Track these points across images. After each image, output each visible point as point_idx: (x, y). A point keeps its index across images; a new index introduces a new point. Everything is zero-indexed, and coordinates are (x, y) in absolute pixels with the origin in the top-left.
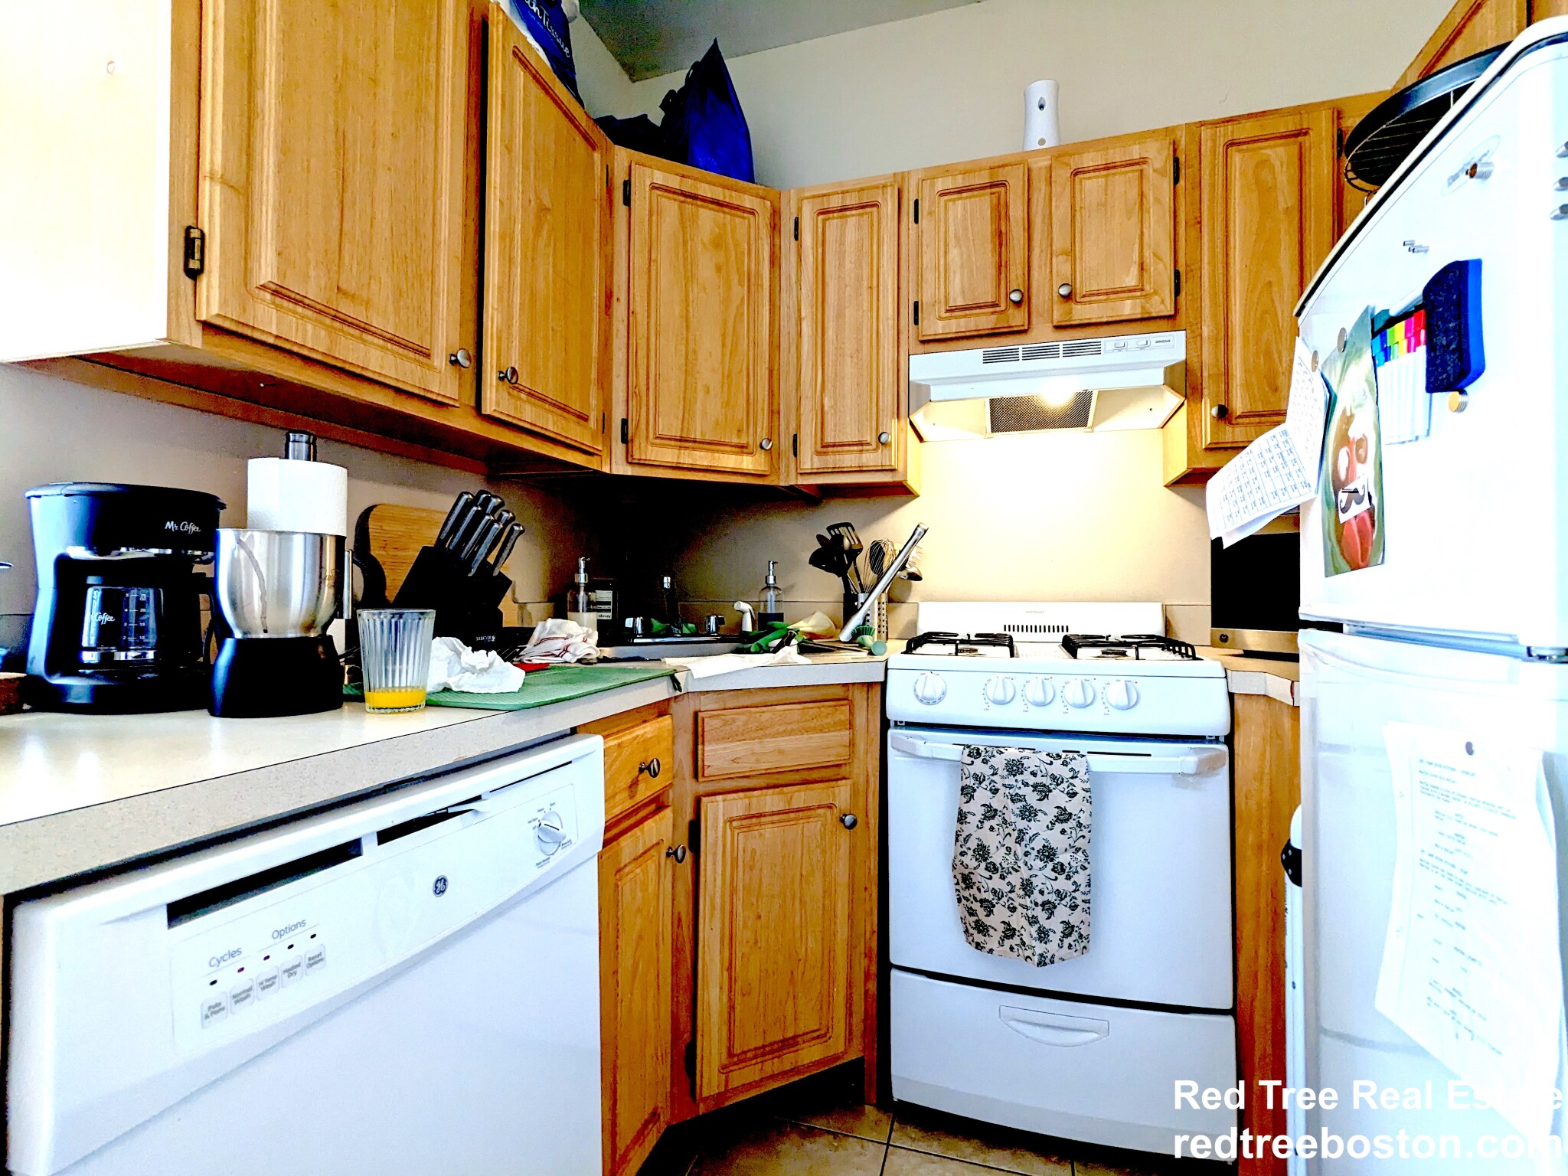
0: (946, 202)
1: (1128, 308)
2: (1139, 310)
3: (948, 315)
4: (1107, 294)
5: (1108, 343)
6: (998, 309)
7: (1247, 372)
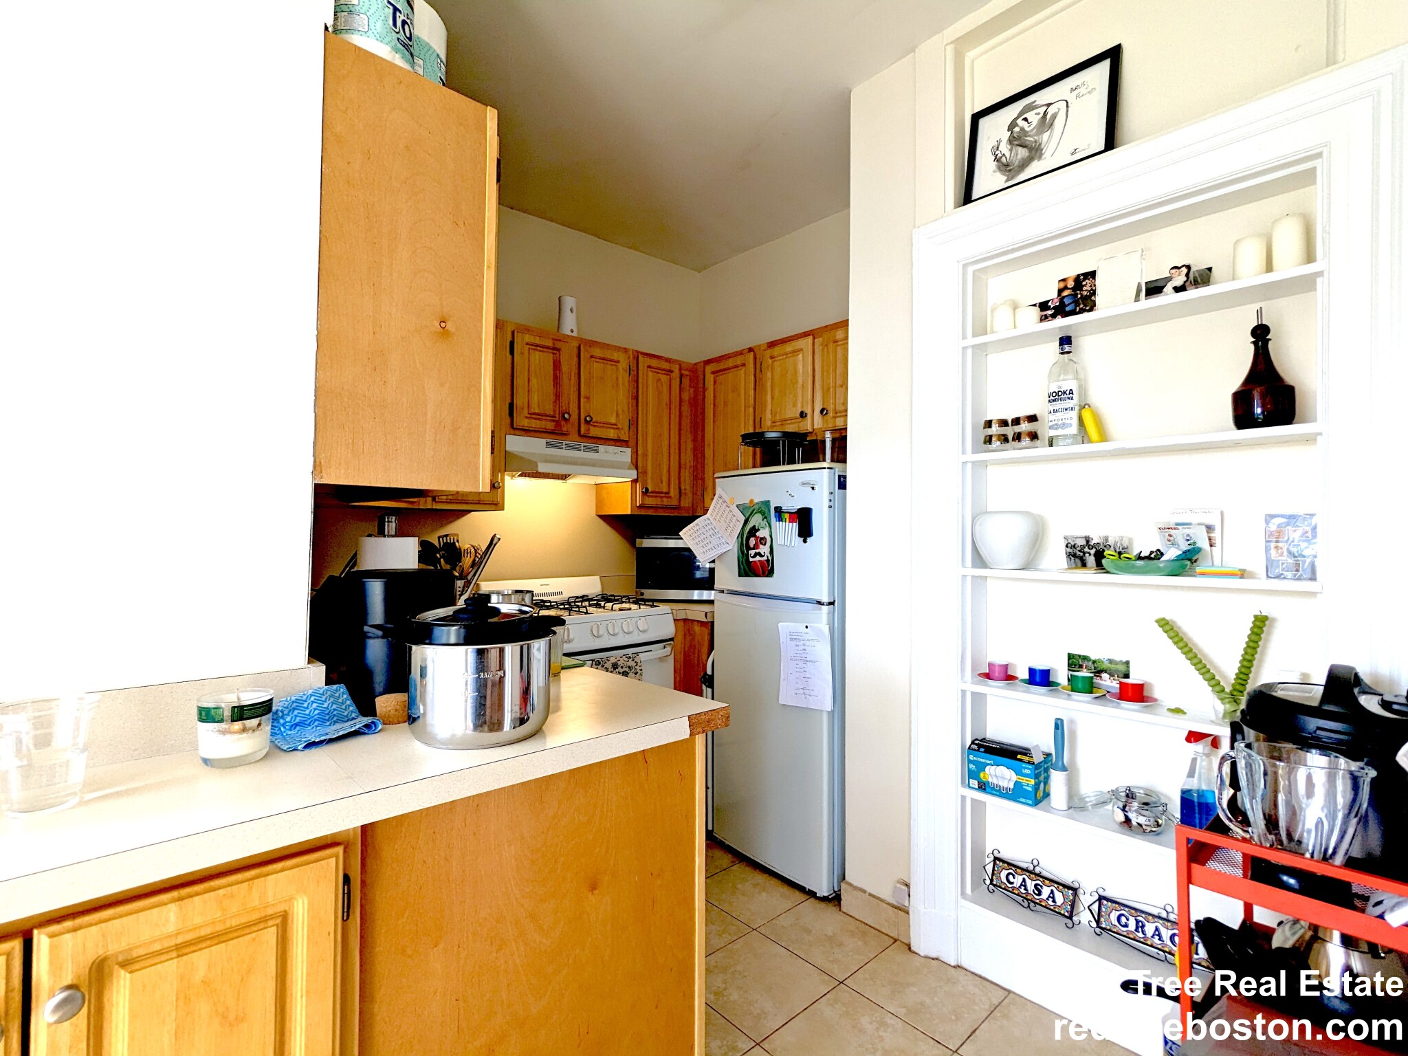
0: (529, 349)
1: (612, 434)
2: (616, 435)
3: (529, 416)
4: (604, 424)
5: (602, 448)
6: (554, 419)
7: (652, 473)
